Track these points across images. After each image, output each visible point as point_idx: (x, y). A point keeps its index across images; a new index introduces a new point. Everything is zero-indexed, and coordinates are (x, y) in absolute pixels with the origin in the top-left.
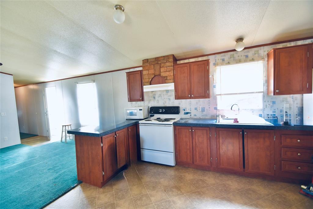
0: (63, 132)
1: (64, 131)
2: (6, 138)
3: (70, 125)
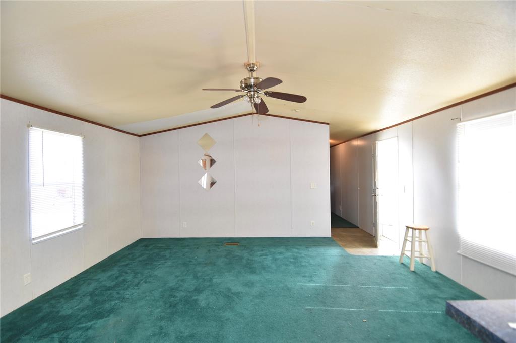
0: (405, 240)
1: (410, 239)
2: (313, 223)
3: (426, 230)
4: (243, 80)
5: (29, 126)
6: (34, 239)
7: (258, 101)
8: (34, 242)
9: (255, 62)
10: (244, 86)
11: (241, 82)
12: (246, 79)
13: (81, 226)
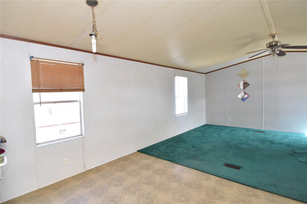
4: (268, 44)
5: (175, 76)
6: (177, 115)
7: (278, 52)
8: (176, 116)
9: (275, 33)
10: (268, 46)
11: (267, 44)
12: (270, 43)
13: (187, 113)
